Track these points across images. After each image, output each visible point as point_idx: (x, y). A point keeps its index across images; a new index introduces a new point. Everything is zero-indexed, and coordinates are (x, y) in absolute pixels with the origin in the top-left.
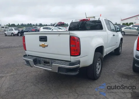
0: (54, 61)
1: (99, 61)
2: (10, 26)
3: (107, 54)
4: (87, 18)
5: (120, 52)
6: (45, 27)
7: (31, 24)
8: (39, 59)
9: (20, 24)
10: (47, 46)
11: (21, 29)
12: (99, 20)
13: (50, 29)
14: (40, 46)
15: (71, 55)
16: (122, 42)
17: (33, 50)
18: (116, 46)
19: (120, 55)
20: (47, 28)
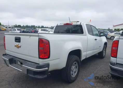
0: (26, 62)
1: (75, 64)
2: (16, 26)
3: (87, 57)
4: (70, 22)
5: (104, 55)
6: (43, 29)
7: (34, 26)
8: (15, 59)
9: (25, 26)
10: (20, 47)
11: (23, 29)
12: (80, 25)
13: (47, 31)
14: (15, 46)
15: (39, 58)
16: (107, 47)
17: (10, 50)
18: (99, 50)
19: (104, 59)
20: (44, 30)
